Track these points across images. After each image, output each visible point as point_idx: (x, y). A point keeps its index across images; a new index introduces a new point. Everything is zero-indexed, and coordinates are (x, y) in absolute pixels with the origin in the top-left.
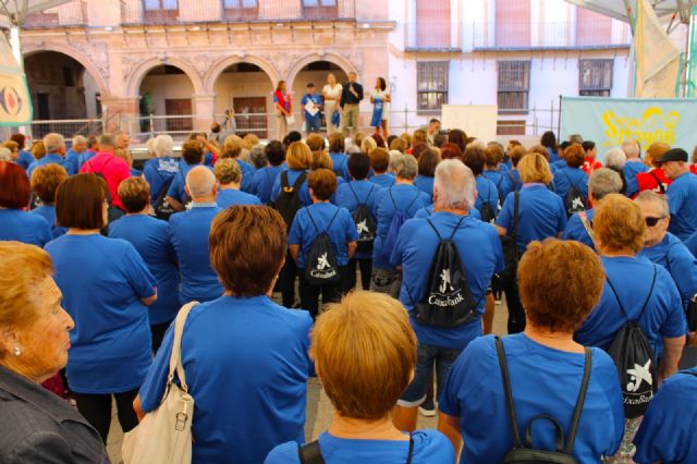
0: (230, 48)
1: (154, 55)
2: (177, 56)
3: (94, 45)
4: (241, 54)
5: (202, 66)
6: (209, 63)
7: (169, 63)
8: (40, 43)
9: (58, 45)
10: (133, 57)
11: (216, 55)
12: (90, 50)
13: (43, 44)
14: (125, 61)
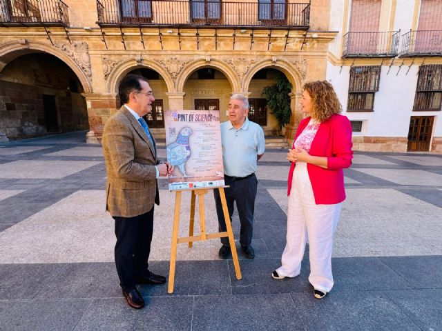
0: (198, 53)
1: (131, 57)
2: (152, 58)
3: (75, 46)
4: (208, 59)
5: (174, 68)
6: (180, 66)
7: (145, 64)
8: (23, 41)
9: (41, 44)
10: (113, 58)
11: (185, 59)
12: (72, 50)
13: (27, 43)
14: (105, 61)
